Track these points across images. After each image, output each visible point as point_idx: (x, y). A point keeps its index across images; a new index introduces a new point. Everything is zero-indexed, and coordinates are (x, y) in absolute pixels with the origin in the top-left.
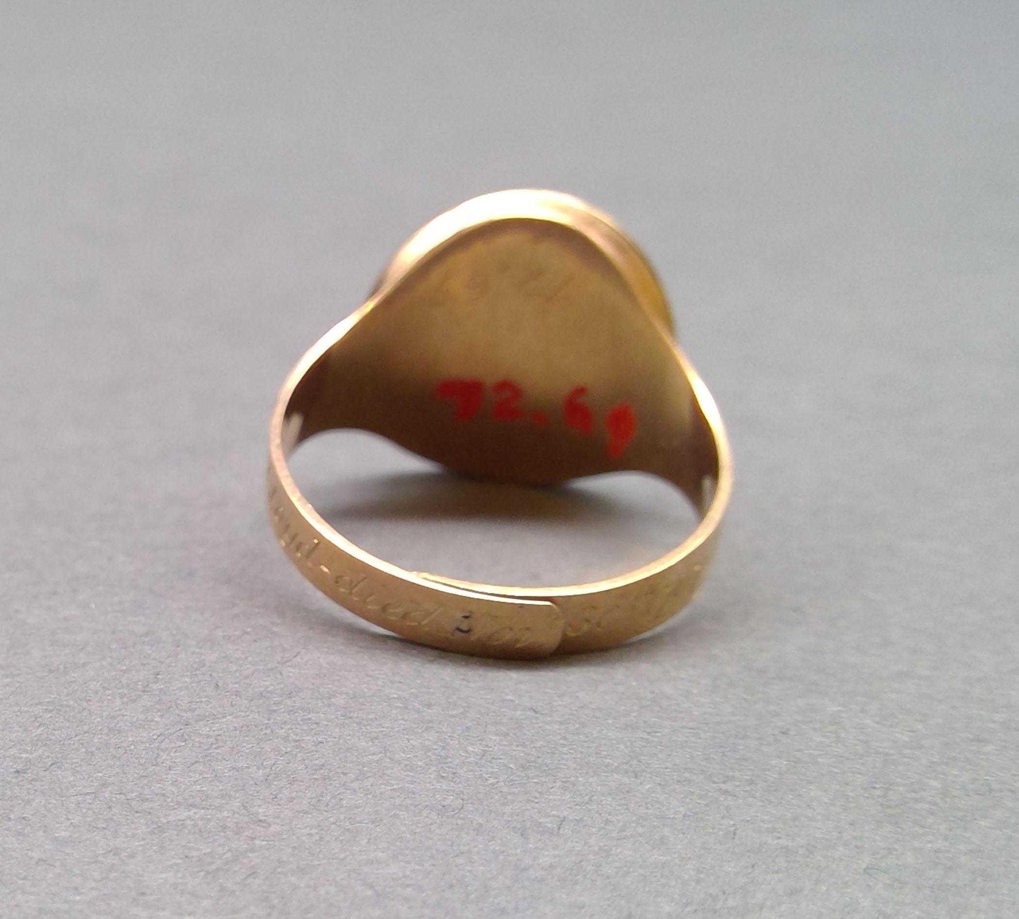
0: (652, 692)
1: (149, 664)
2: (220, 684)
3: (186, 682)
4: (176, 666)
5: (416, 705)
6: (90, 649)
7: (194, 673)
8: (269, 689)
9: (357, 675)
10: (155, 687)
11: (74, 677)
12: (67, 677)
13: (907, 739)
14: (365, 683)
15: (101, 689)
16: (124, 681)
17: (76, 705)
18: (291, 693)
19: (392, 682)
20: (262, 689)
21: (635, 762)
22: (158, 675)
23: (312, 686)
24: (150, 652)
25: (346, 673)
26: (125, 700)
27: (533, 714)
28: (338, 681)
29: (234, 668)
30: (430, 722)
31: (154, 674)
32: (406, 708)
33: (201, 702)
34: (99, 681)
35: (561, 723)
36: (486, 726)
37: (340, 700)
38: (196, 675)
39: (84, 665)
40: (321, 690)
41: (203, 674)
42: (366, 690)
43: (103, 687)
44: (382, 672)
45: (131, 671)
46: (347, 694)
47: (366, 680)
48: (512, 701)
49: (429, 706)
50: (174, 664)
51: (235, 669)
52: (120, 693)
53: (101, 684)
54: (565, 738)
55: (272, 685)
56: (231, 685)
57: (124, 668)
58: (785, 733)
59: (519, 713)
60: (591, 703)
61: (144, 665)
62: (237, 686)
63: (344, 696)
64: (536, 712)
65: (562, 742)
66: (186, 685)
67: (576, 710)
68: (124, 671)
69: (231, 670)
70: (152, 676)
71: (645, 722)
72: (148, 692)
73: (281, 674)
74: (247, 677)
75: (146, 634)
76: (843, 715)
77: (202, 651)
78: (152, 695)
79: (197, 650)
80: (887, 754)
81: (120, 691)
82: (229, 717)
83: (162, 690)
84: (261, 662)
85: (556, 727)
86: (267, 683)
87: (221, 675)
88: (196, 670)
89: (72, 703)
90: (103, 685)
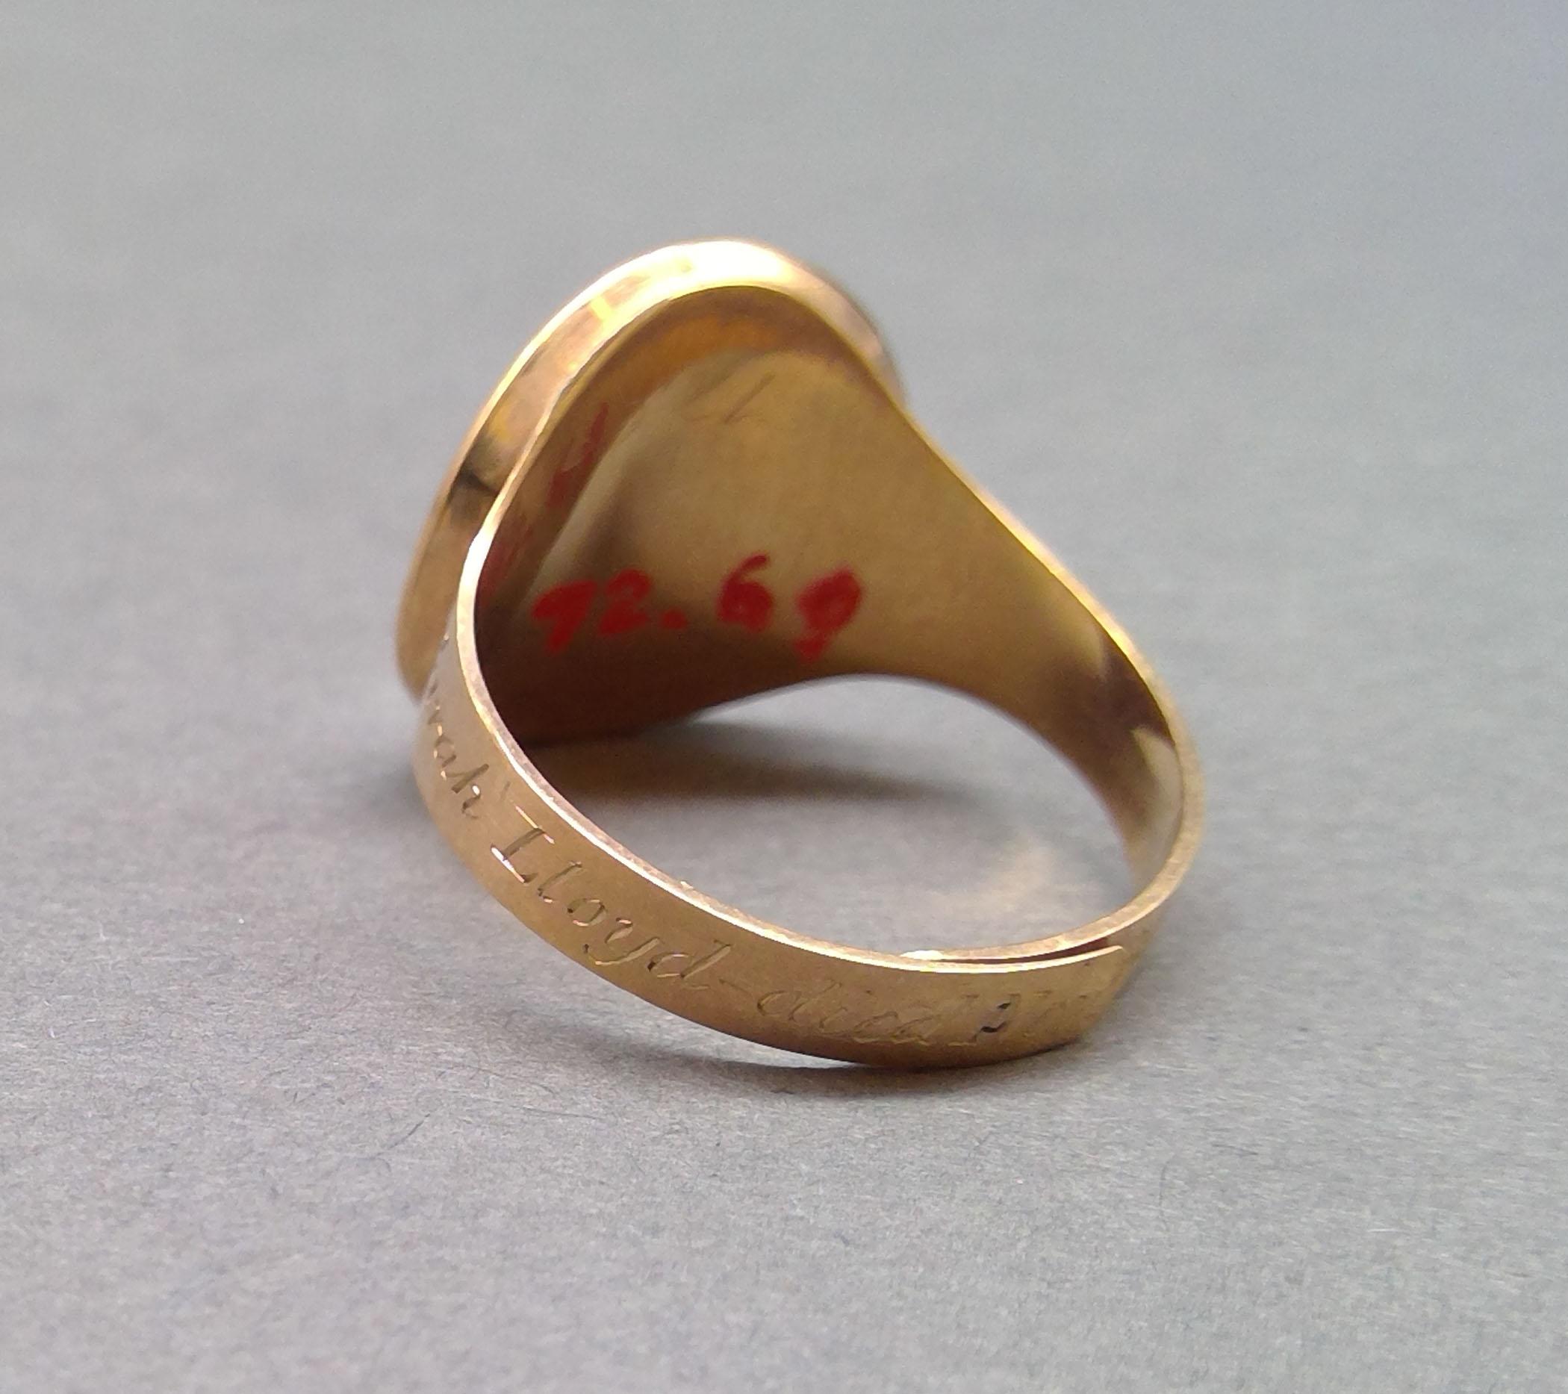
0: (1052, 1198)
1: (153, 1150)
2: (280, 1189)
3: (218, 1185)
4: (201, 1153)
5: (632, 1230)
6: (47, 1118)
7: (233, 1166)
8: (366, 1199)
9: (525, 1170)
10: (163, 1194)
11: (19, 1176)
12: (7, 1176)
13: (1515, 1292)
14: (538, 1185)
15: (66, 1199)
16: (109, 1184)
17: (23, 1232)
18: (407, 1207)
19: (587, 1183)
20: (354, 1199)
21: (1027, 1344)
22: (168, 1170)
23: (443, 1193)
24: (154, 1124)
25: (505, 1165)
26: (111, 1221)
27: (842, 1246)
28: (491, 1181)
29: (302, 1156)
30: (658, 1263)
31: (162, 1169)
32: (615, 1236)
33: (246, 1225)
34: (63, 1185)
35: (892, 1263)
36: (758, 1272)
37: (494, 1220)
38: (237, 1171)
39: (36, 1151)
40: (461, 1199)
41: (249, 1169)
42: (540, 1200)
43: (72, 1197)
44: (569, 1163)
45: (121, 1162)
46: (506, 1207)
47: (541, 1177)
48: (802, 1218)
49: (656, 1230)
50: (197, 1150)
51: (306, 1158)
52: (101, 1209)
53: (68, 1191)
54: (899, 1295)
55: (373, 1190)
56: (298, 1192)
57: (109, 1157)
58: (1296, 1280)
59: (815, 1244)
60: (944, 1222)
61: (142, 1150)
62: (309, 1192)
63: (503, 1212)
64: (846, 1242)
65: (895, 1303)
66: (218, 1191)
67: (919, 1237)
68: (108, 1163)
69: (299, 1160)
70: (158, 1174)
71: (1043, 1260)
72: (152, 1205)
73: (388, 1166)
74: (328, 1174)
75: (148, 1089)
76: (1399, 1242)
77: (247, 1122)
78: (159, 1211)
79: (237, 1121)
80: (1482, 1324)
81: (101, 1204)
82: (297, 1257)
83: (175, 1201)
84: (353, 1143)
85: (884, 1272)
86: (362, 1187)
87: (281, 1170)
88: (238, 1160)
89: (15, 1227)
90: (71, 1193)
